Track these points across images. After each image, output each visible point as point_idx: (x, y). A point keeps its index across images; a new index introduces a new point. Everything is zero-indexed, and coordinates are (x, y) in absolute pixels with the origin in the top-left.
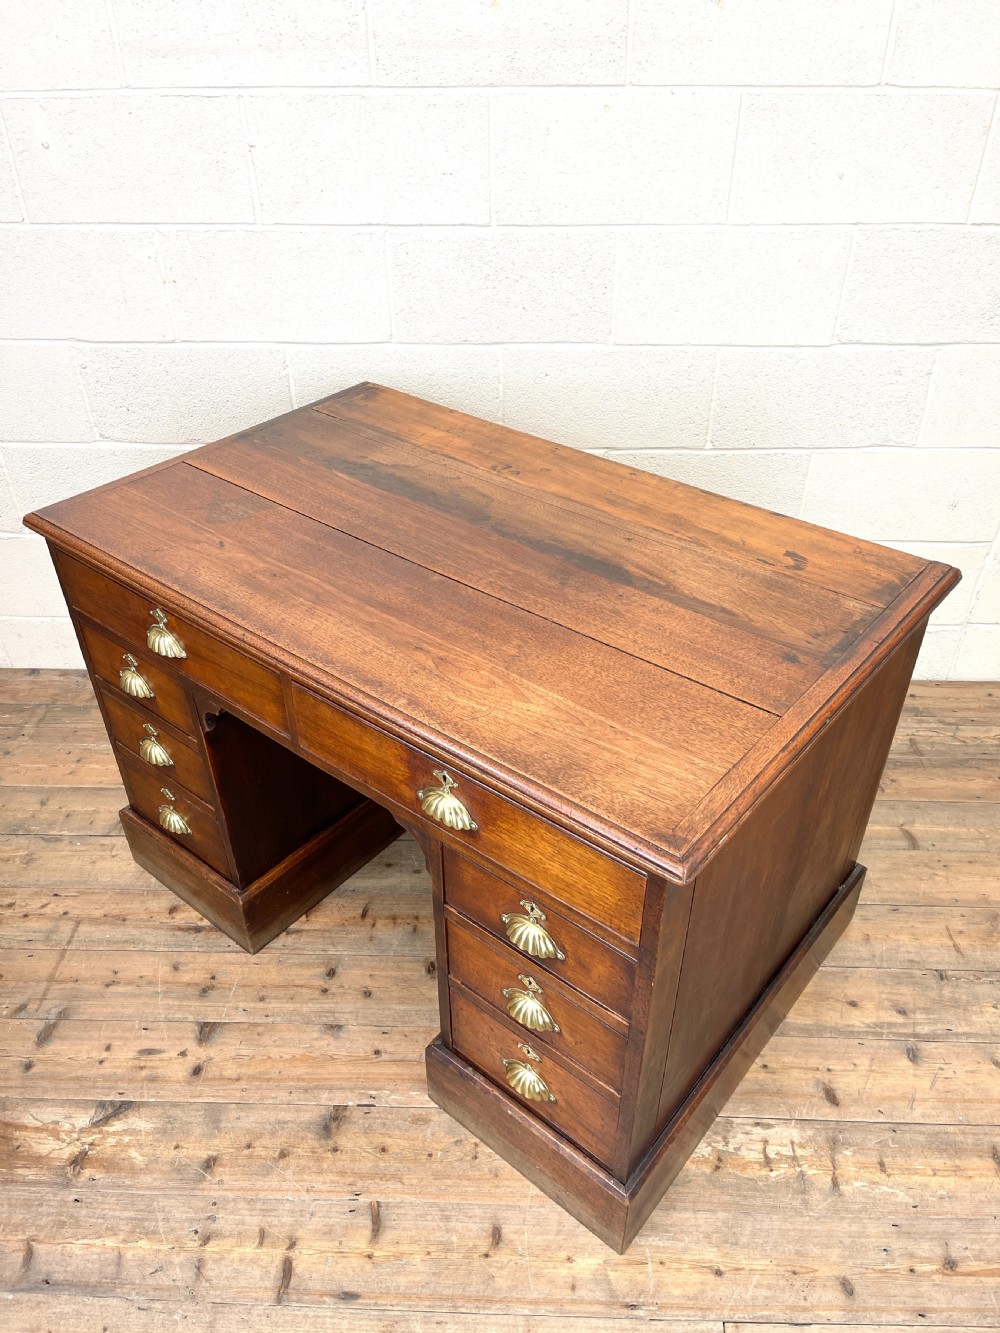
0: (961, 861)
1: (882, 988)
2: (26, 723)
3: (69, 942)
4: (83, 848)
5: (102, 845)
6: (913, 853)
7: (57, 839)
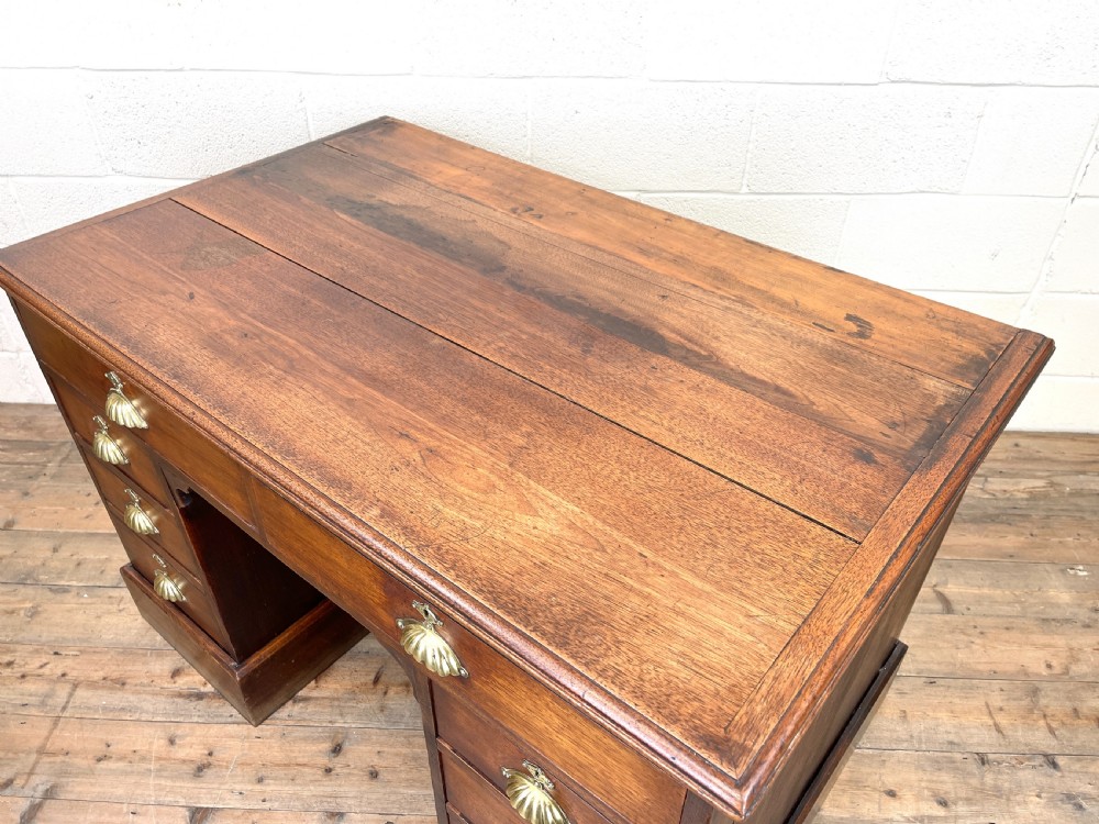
0: (996, 627)
1: (921, 773)
2: (50, 462)
3: (64, 708)
4: (89, 601)
5: (110, 597)
6: (948, 617)
7: (65, 590)
